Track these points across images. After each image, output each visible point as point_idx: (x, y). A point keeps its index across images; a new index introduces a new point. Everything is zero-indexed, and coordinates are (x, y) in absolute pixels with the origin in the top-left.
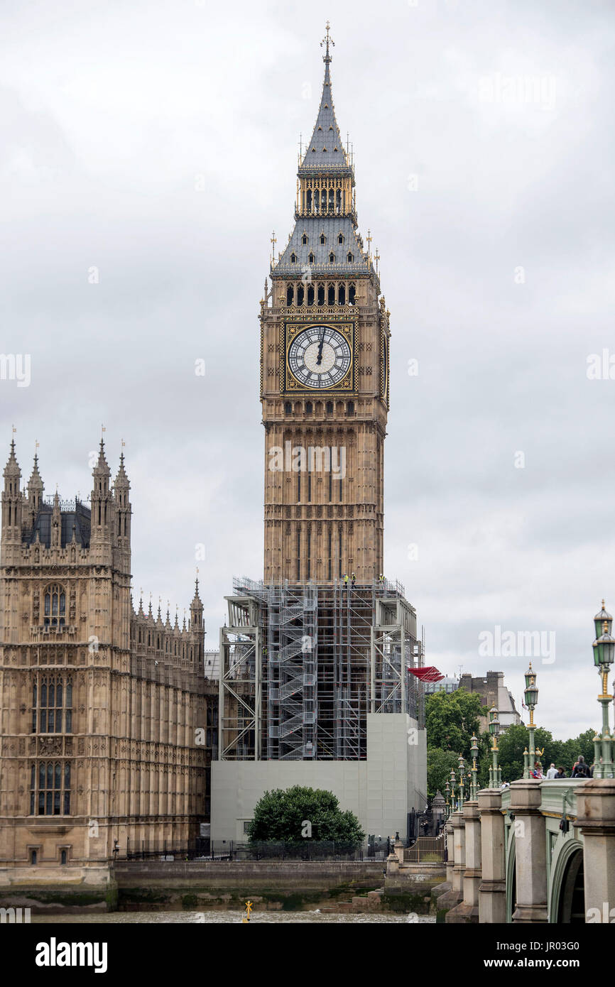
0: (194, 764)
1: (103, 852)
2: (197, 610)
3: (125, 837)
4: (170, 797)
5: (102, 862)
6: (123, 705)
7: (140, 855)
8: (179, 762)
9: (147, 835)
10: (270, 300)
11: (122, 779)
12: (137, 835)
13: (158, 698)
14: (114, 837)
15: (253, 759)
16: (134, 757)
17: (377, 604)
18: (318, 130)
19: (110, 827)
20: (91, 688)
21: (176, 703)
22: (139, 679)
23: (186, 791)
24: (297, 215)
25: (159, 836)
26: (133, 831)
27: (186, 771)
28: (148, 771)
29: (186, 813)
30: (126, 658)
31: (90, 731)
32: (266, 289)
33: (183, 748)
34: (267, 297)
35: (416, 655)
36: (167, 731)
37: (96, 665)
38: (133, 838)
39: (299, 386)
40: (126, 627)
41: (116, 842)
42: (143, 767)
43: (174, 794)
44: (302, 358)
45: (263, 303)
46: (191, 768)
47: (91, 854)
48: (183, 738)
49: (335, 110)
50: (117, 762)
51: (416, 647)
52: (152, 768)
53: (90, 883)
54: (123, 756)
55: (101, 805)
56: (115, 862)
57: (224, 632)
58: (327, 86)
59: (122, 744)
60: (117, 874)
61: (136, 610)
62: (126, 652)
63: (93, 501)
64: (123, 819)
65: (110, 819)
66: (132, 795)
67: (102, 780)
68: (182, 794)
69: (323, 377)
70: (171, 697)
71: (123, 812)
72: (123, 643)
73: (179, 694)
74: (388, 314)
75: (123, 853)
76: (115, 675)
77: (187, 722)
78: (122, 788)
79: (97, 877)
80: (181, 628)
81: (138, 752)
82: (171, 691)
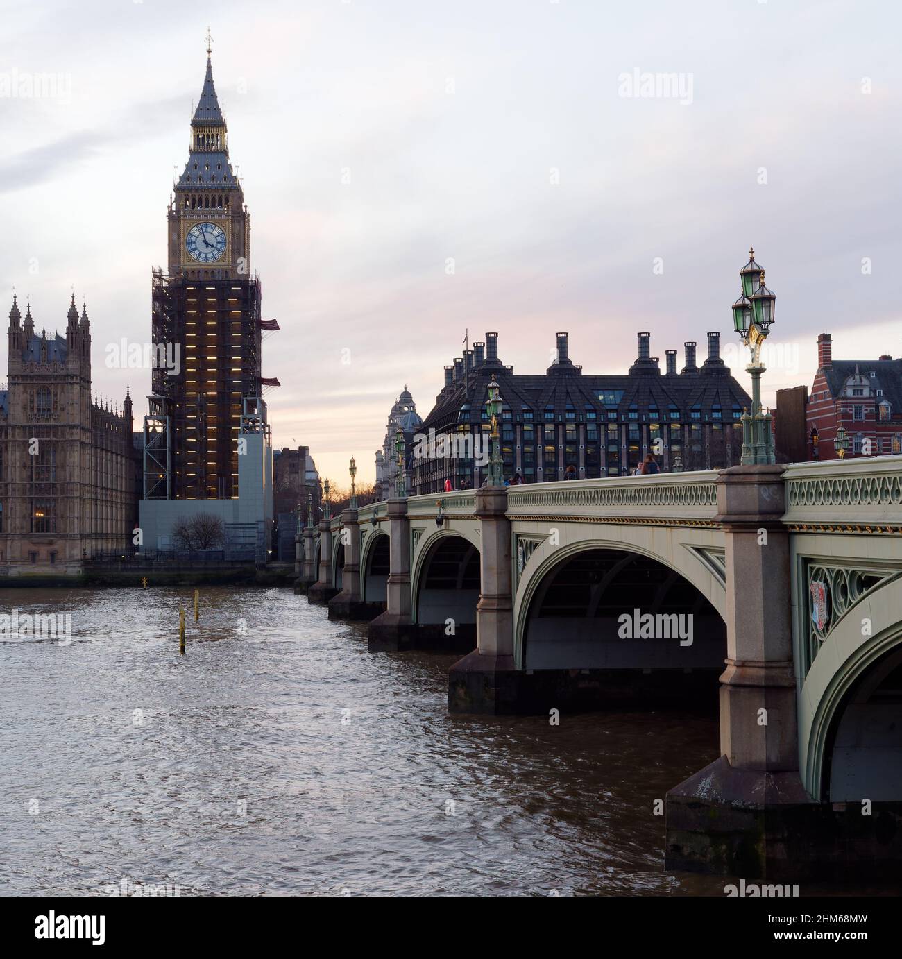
0: (128, 502)
1: (77, 555)
2: (128, 403)
3: (90, 546)
4: (114, 522)
5: (78, 561)
6: (87, 464)
7: (98, 557)
8: (119, 501)
9: (102, 545)
10: (174, 205)
11: (88, 510)
12: (96, 546)
13: (107, 460)
14: (83, 547)
15: (166, 499)
16: (94, 497)
17: (245, 401)
18: (204, 96)
19: (81, 539)
20: (68, 453)
21: (117, 463)
22: (96, 447)
23: (124, 519)
24: (190, 150)
25: (109, 546)
26: (94, 543)
27: (124, 506)
28: (102, 506)
29: (123, 532)
30: (89, 434)
31: (68, 480)
32: (171, 198)
33: (121, 492)
34: (172, 204)
35: (267, 433)
36: (112, 481)
37: (71, 438)
38: (94, 547)
39: (193, 261)
40: (88, 413)
41: (85, 550)
42: (99, 503)
43: (117, 521)
44: (195, 243)
45: (170, 207)
46: (126, 504)
47: (70, 557)
48: (122, 485)
49: (214, 83)
50: (84, 499)
51: (267, 428)
52: (104, 504)
53: (69, 574)
54: (87, 496)
55: (76, 526)
56: (85, 562)
57: (146, 418)
58: (209, 67)
59: (87, 488)
60: (85, 569)
61: (94, 404)
62: (89, 430)
63: (67, 333)
64: (88, 535)
65: (81, 535)
66: (93, 520)
67: (76, 511)
68: (121, 521)
69: (209, 256)
70: (114, 459)
71: (88, 531)
72: (87, 424)
73: (119, 457)
74: (249, 215)
75: (88, 556)
76: (83, 444)
77: (124, 476)
78: (88, 515)
79: (74, 571)
80: (119, 416)
81: (96, 493)
82: (114, 455)
